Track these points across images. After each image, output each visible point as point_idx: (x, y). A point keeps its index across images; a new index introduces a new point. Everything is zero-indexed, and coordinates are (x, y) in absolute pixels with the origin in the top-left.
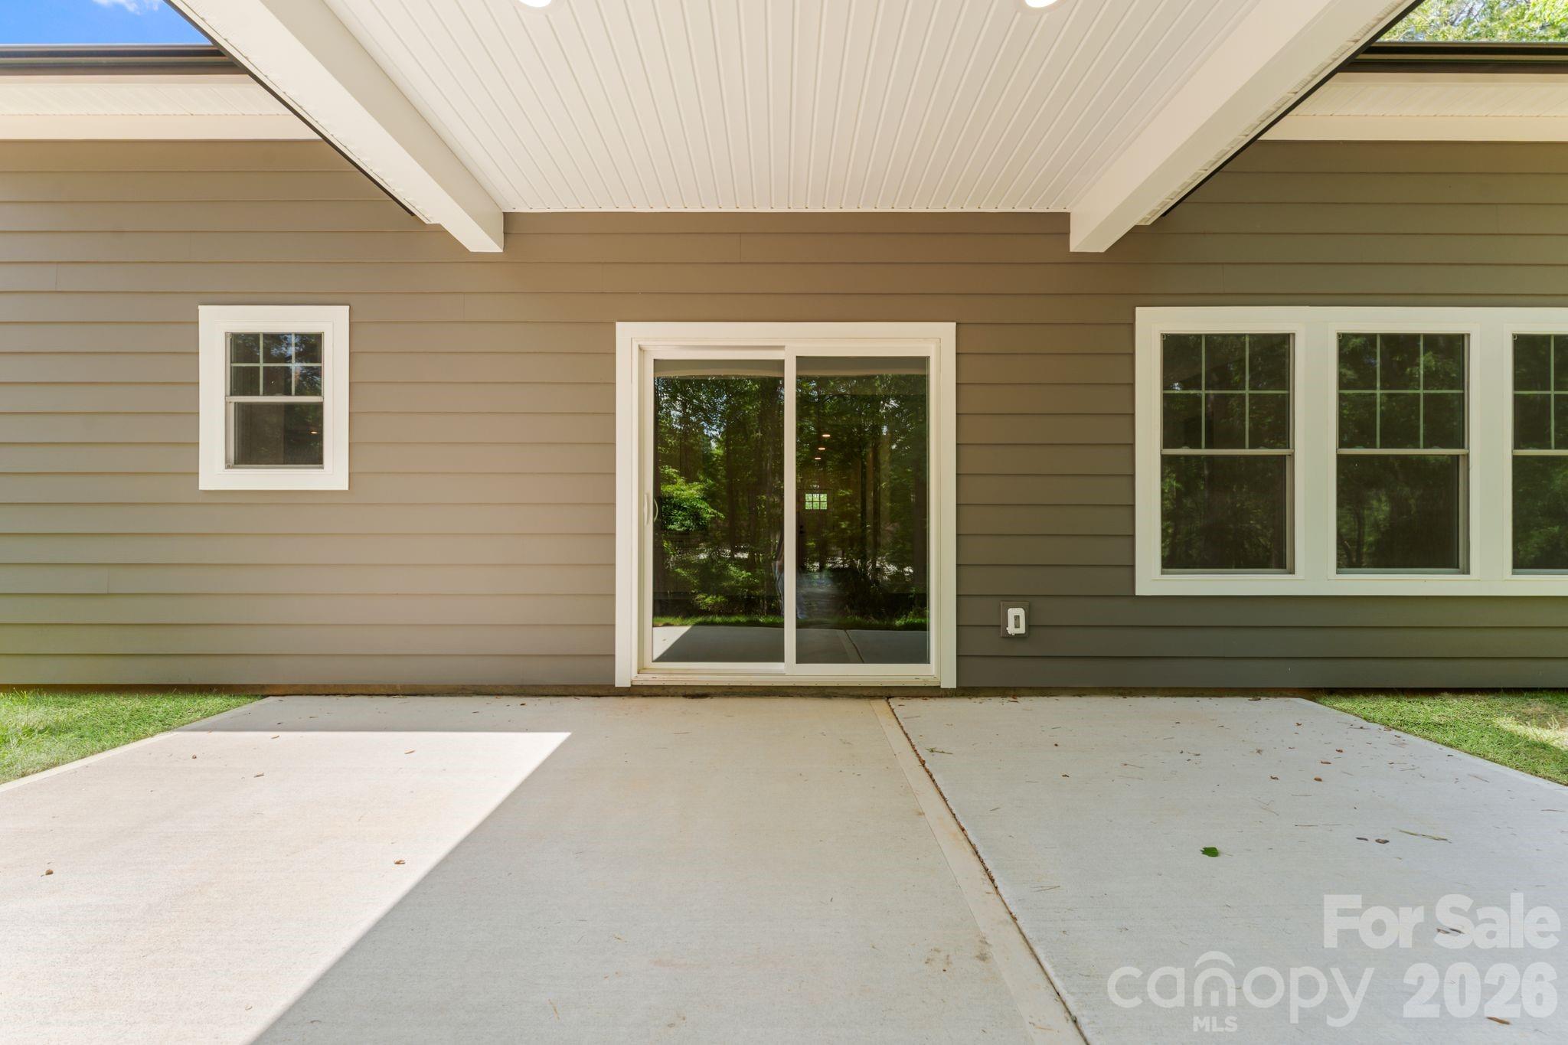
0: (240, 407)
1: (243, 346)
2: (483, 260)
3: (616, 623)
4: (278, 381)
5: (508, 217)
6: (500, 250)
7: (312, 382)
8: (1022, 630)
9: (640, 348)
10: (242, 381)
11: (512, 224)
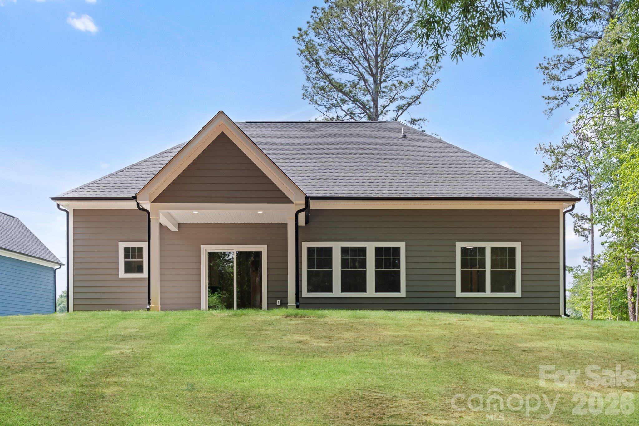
0: (125, 261)
1: (127, 249)
2: (175, 232)
3: (201, 303)
4: (133, 257)
5: (179, 224)
6: (178, 231)
7: (141, 256)
8: (280, 304)
9: (205, 250)
10: (127, 256)
11: (180, 225)
